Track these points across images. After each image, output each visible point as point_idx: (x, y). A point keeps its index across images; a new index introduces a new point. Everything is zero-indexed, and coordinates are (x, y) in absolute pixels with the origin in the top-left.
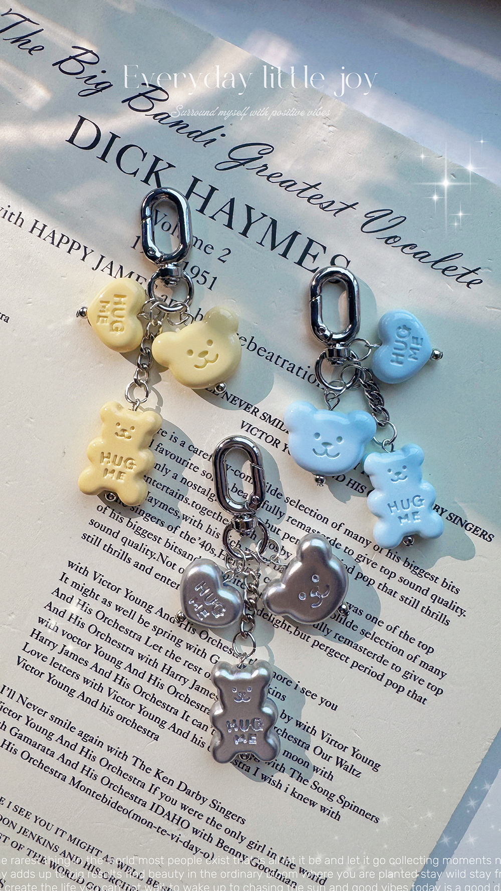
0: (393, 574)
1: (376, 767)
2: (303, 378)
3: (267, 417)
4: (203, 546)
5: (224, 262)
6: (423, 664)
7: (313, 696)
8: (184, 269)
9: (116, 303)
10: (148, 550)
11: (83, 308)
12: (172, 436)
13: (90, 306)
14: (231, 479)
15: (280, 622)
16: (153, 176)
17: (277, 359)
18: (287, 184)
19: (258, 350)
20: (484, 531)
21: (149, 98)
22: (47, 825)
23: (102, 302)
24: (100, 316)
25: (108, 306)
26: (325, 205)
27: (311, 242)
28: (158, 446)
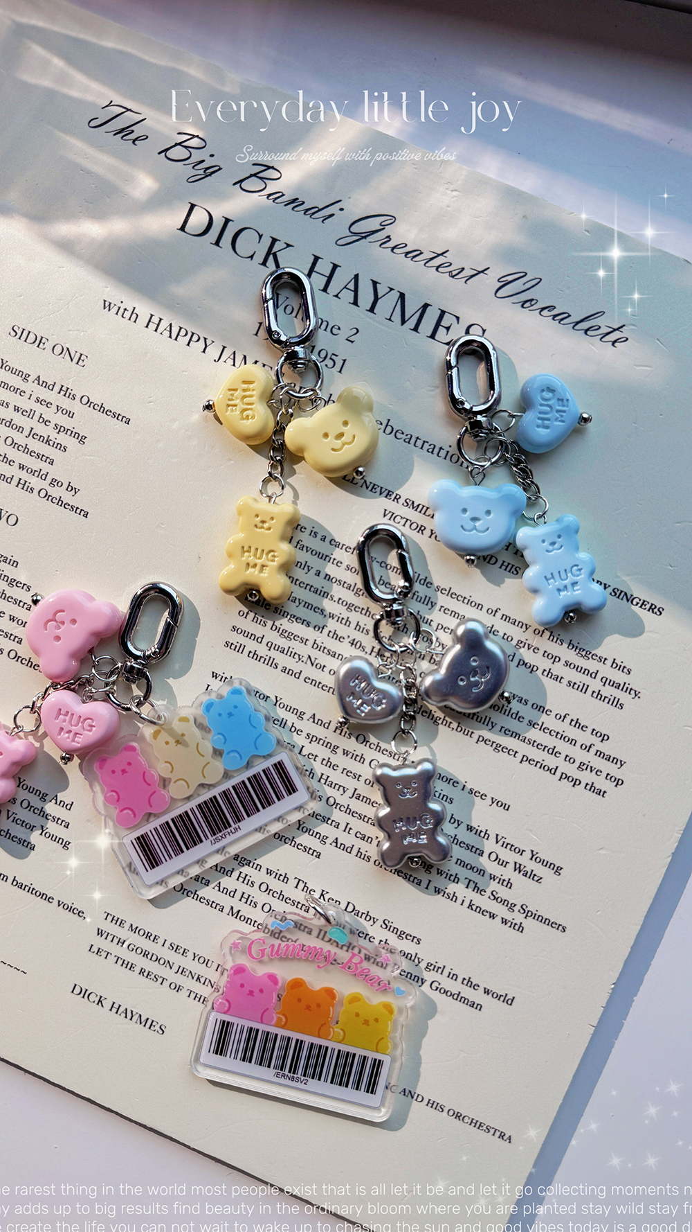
0: (557, 659)
1: (558, 870)
2: (445, 458)
3: (410, 503)
4: (352, 644)
5: (352, 342)
6: (599, 753)
7: (483, 796)
8: (312, 352)
9: (244, 390)
10: (295, 653)
11: (209, 401)
12: (312, 531)
13: (216, 397)
14: (377, 571)
15: (440, 718)
16: (271, 257)
17: (416, 441)
18: (413, 254)
19: (395, 433)
20: (652, 605)
21: (261, 178)
22: (206, 962)
23: (230, 390)
24: (229, 406)
25: (236, 394)
26: (454, 273)
27: (443, 313)
28: (298, 543)
